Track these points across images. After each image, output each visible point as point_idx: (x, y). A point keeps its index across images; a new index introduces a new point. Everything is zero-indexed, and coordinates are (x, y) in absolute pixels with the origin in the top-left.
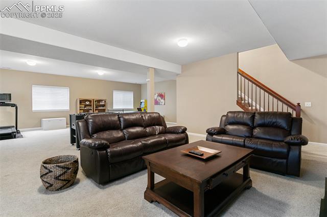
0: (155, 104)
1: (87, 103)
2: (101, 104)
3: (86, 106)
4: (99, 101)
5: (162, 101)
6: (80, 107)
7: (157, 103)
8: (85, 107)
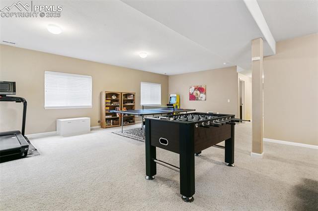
0: (190, 100)
1: (114, 97)
2: (128, 99)
3: (113, 101)
4: (127, 95)
5: (202, 95)
6: (106, 103)
7: (192, 97)
8: (111, 103)
